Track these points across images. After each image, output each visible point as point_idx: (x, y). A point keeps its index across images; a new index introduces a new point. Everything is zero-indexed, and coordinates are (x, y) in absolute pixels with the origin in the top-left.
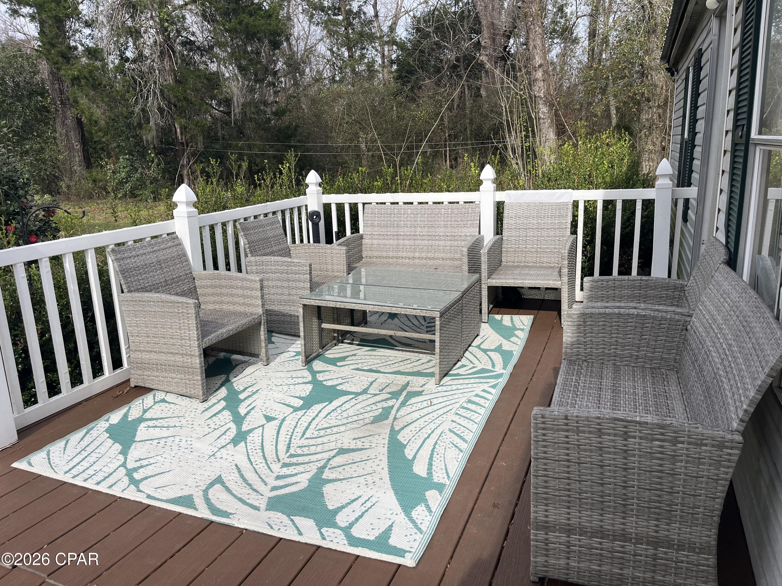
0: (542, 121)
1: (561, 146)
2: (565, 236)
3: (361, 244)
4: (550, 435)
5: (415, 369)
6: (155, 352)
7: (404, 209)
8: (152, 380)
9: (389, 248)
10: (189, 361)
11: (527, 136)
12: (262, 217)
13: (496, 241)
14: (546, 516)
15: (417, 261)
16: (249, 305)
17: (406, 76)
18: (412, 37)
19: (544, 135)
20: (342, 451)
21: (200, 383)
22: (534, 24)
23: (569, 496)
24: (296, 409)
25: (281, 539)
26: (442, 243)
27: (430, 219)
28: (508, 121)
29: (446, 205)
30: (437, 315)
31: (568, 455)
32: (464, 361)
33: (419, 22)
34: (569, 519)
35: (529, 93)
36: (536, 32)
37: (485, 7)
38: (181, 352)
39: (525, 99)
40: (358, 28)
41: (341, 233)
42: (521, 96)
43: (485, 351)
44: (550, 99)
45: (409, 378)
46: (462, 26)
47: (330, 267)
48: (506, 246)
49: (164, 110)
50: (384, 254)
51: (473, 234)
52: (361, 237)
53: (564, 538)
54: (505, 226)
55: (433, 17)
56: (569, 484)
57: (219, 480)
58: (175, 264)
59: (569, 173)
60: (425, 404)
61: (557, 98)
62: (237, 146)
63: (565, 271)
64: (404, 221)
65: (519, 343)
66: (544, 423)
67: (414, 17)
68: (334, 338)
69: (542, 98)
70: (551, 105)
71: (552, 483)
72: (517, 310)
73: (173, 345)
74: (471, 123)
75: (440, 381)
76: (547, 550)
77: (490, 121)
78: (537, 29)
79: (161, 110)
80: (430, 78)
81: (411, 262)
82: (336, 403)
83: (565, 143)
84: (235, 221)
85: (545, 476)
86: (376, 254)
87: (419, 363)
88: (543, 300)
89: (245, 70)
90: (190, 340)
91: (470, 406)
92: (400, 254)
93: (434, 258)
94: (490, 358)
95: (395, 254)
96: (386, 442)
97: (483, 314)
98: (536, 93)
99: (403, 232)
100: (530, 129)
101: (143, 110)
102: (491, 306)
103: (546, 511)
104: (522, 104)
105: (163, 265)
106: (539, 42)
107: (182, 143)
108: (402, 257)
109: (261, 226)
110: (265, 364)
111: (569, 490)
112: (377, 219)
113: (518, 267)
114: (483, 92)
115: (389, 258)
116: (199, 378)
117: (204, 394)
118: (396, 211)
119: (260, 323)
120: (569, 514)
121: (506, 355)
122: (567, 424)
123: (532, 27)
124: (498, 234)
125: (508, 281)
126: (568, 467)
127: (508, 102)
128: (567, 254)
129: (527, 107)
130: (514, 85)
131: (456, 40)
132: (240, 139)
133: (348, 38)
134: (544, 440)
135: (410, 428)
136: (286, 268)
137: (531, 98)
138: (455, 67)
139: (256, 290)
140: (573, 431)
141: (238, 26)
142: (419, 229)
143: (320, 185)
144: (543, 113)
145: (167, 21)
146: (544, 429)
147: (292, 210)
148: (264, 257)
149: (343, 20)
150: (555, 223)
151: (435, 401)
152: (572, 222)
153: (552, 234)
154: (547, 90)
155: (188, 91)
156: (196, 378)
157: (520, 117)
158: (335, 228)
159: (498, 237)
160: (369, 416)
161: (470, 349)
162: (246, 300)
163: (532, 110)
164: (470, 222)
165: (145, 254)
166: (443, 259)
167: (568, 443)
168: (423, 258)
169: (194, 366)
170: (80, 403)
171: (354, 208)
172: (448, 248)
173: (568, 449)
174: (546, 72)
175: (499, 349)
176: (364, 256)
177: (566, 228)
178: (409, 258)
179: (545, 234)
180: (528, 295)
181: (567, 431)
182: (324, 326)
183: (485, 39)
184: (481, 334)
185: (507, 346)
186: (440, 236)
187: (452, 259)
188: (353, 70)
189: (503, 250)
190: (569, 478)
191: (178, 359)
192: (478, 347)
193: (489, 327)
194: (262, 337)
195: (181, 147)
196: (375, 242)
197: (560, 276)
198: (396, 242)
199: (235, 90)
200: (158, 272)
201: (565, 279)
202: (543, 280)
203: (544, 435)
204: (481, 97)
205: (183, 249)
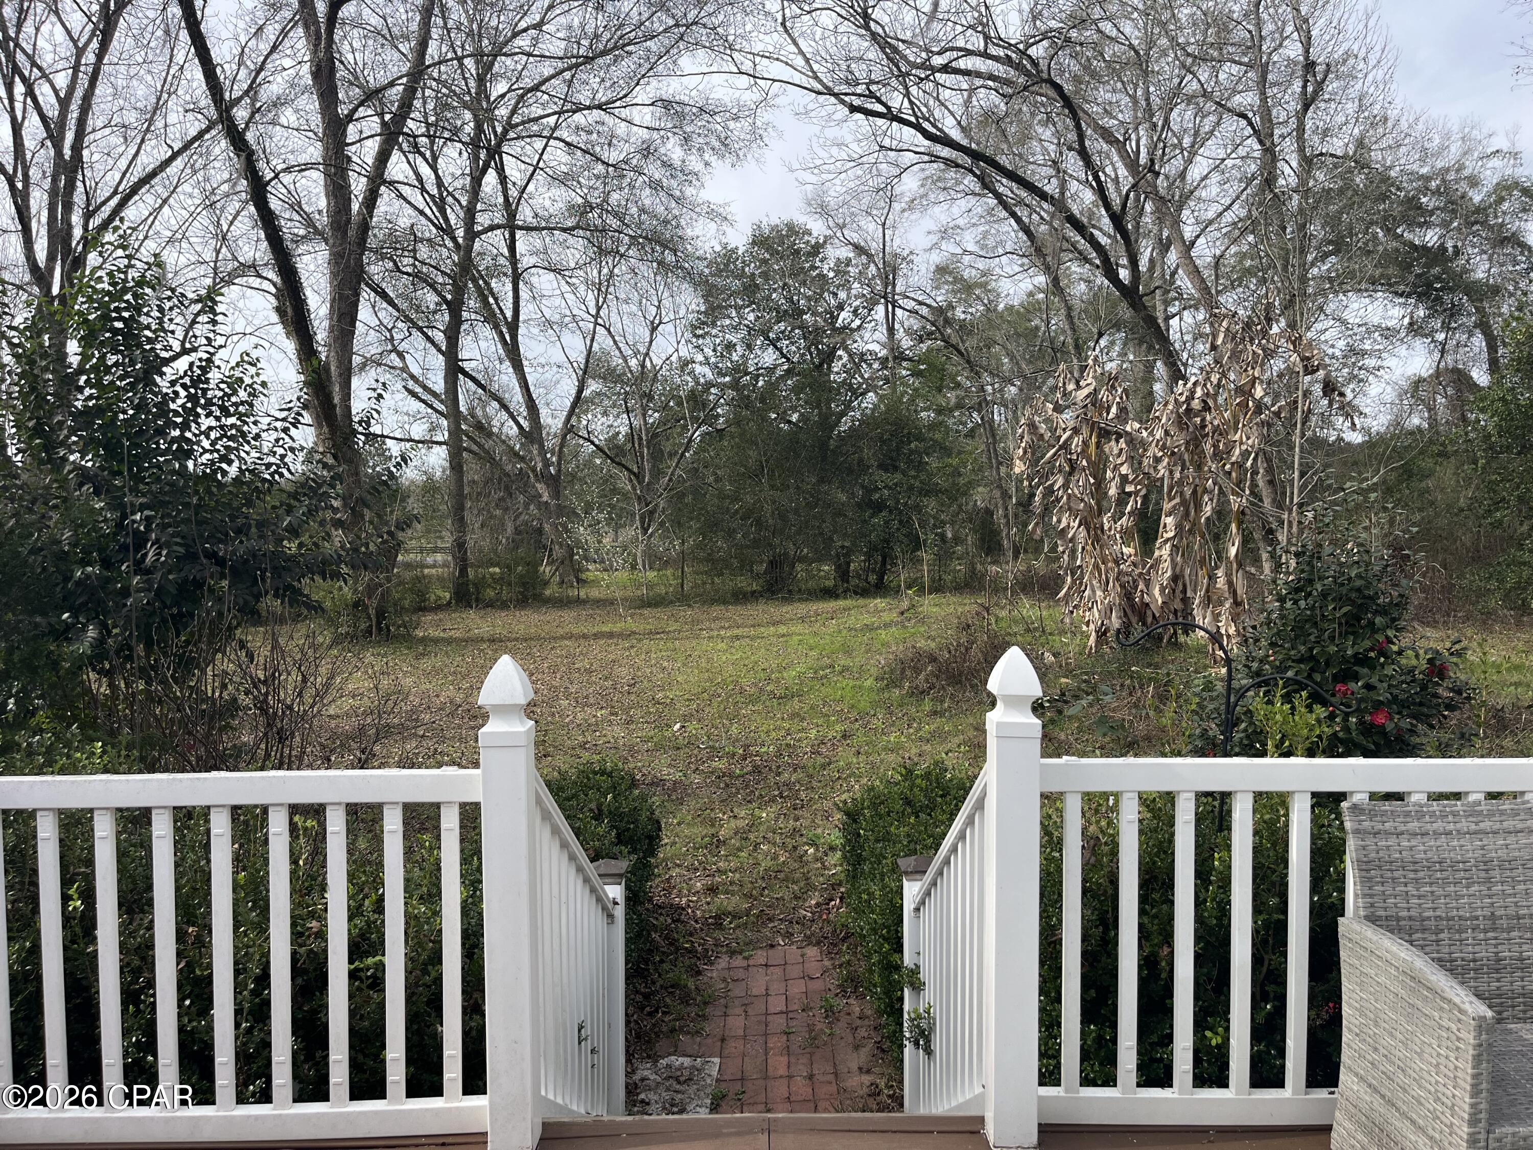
105: (1496, 873)
165: (1450, 833)
200: (1476, 888)
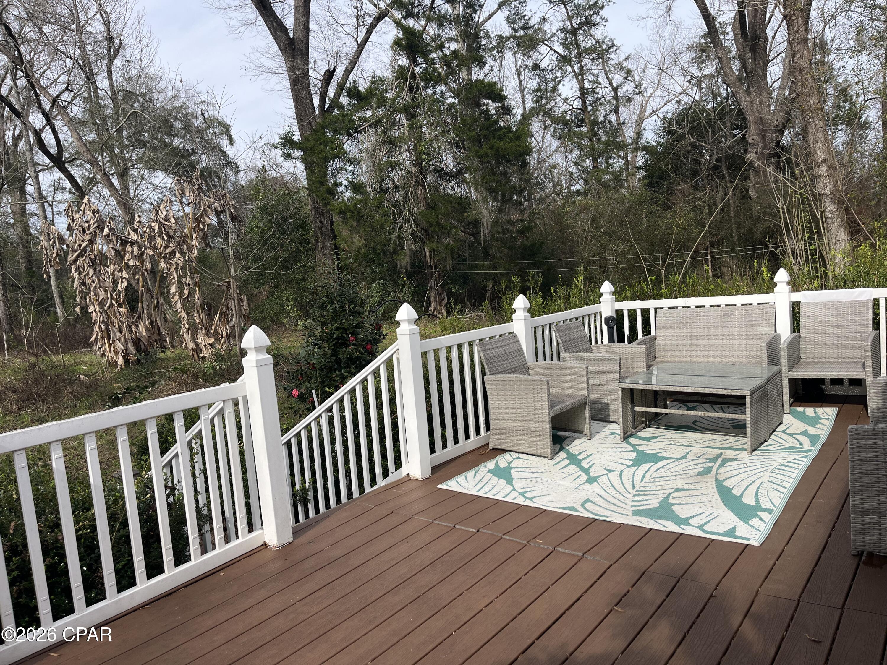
0: (829, 221)
1: (856, 247)
2: (867, 332)
3: (654, 345)
4: (863, 443)
5: (725, 446)
6: (512, 420)
7: (697, 312)
8: (508, 443)
9: (683, 348)
10: (541, 426)
11: (811, 239)
12: (568, 321)
13: (794, 338)
14: (862, 503)
15: (711, 359)
16: (575, 389)
17: (657, 182)
18: (662, 140)
19: (833, 236)
20: (677, 490)
21: (549, 444)
22: (813, 118)
23: (879, 487)
24: (628, 466)
25: (651, 529)
26: (737, 342)
27: (723, 320)
28: (786, 224)
29: (739, 307)
30: (747, 393)
31: (876, 456)
32: (770, 441)
33: (670, 124)
34: (879, 504)
35: (811, 191)
36: (816, 125)
37: (751, 102)
38: (534, 419)
39: (807, 197)
40: (603, 137)
41: (633, 337)
42: (801, 194)
43: (791, 435)
44: (839, 196)
45: (721, 451)
46: (724, 124)
47: (630, 364)
48: (804, 343)
49: (417, 236)
50: (678, 354)
51: (768, 332)
52: (655, 339)
53: (876, 519)
54: (802, 324)
55: (687, 118)
56: (878, 478)
57: (588, 501)
58: (516, 356)
59: (868, 274)
60: (742, 466)
61: (847, 194)
62: (483, 266)
63: (869, 362)
64: (697, 323)
65: (825, 428)
66: (857, 434)
67: (665, 118)
68: (643, 422)
69: (828, 195)
70: (840, 203)
71: (865, 479)
72: (820, 404)
73: (528, 414)
74: (739, 226)
75: (752, 453)
76: (863, 529)
77: (763, 224)
78: (817, 122)
79: (413, 235)
80: (685, 182)
81: (706, 360)
82: (660, 464)
83: (861, 245)
84: (550, 324)
85: (860, 473)
86: (669, 354)
87: (727, 442)
88: (847, 396)
89: (494, 192)
90: (542, 409)
91: (783, 468)
92: (694, 353)
93: (728, 356)
94: (797, 439)
95: (689, 354)
96: (714, 486)
97: (785, 406)
98: (820, 190)
99: (697, 333)
100: (815, 230)
101: (399, 237)
102: (792, 400)
103: (862, 499)
104: (803, 204)
106: (820, 136)
107: (431, 266)
108: (696, 356)
109: (570, 329)
110: (589, 438)
111: (878, 483)
112: (669, 322)
113: (818, 362)
114: (752, 194)
115: (683, 357)
116: (549, 440)
117: (551, 454)
118: (688, 314)
119: (585, 403)
120: (879, 500)
121: (813, 439)
122: (875, 434)
123: (811, 120)
124: (794, 332)
125: (810, 373)
126: (877, 465)
127: (785, 201)
128: (870, 346)
129: (810, 206)
130: (792, 183)
131: (716, 140)
132: (485, 259)
133: (593, 149)
134: (858, 447)
135: (732, 479)
136: (597, 362)
137: (814, 195)
138: (716, 168)
139: (583, 376)
140: (880, 439)
141: (490, 151)
142: (712, 330)
143: (613, 294)
144: (831, 212)
145: (424, 153)
146: (857, 439)
147: (589, 316)
148: (578, 354)
149: (588, 131)
150: (855, 320)
151: (749, 465)
152: (874, 319)
153: (853, 330)
154: (834, 186)
155: (440, 216)
156: (545, 440)
157: (801, 217)
158: (627, 332)
159: (796, 334)
160: (694, 472)
161: (775, 433)
162: (574, 384)
163: (817, 209)
164: (765, 322)
165: (498, 347)
166: (738, 356)
167: (876, 448)
168: (717, 356)
169: (544, 430)
170: (458, 457)
171: (645, 312)
172: (743, 346)
173: (876, 452)
174: (832, 168)
175: (805, 433)
176: (657, 356)
177: (867, 324)
178: (703, 357)
179: (845, 330)
180: (831, 391)
181: (875, 439)
182: (637, 409)
183: (753, 135)
184: (785, 422)
185: (812, 431)
186: (735, 335)
187: (748, 357)
188: (599, 182)
189: (802, 347)
190: (878, 474)
191: (531, 425)
192: (784, 432)
193: (792, 417)
194: (587, 415)
195: (429, 270)
196: (669, 343)
197: (864, 368)
198: (689, 342)
199: (485, 213)
200: (506, 361)
201: (870, 370)
202: (846, 372)
203: (858, 443)
204: (750, 198)
205: (520, 345)
